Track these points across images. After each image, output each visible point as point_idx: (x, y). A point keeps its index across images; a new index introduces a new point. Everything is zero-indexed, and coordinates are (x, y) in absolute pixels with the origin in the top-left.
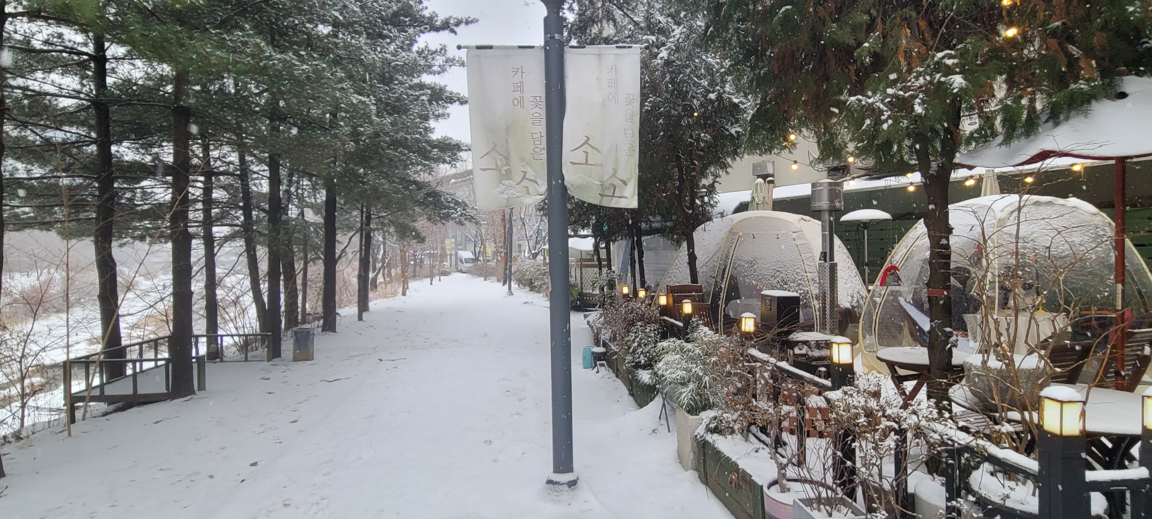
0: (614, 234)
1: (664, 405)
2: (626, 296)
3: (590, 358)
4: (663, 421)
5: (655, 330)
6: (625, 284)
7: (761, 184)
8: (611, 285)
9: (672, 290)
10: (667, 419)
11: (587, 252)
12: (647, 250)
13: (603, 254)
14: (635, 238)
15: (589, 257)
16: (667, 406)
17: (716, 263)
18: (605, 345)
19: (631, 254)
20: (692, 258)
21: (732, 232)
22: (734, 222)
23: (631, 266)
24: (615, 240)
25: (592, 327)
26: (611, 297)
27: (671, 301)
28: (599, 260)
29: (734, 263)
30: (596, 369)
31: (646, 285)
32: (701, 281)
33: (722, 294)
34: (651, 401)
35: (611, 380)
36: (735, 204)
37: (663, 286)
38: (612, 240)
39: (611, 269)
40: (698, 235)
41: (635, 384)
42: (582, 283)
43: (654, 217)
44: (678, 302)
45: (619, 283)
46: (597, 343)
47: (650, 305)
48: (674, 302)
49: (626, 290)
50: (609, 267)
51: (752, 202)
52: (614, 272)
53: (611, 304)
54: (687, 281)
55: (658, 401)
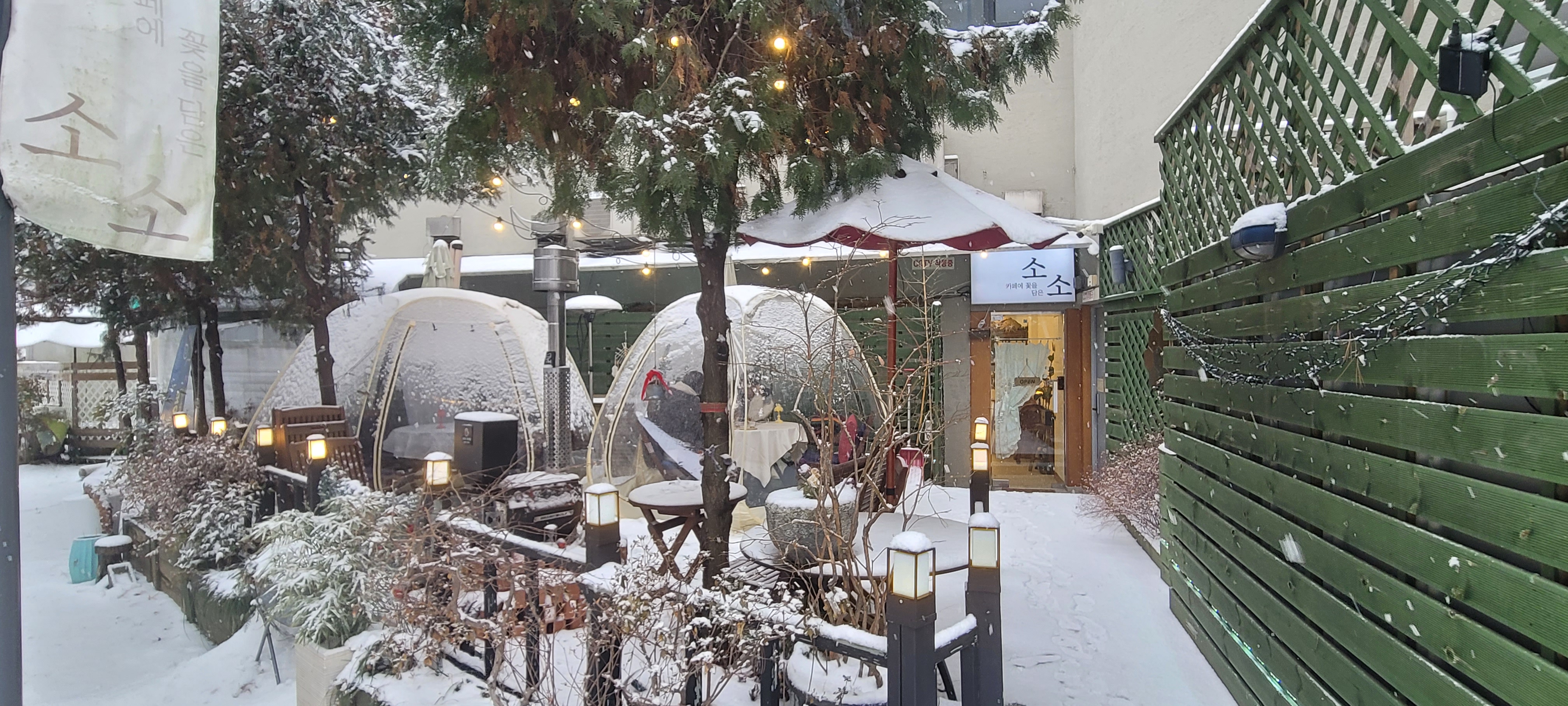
0: (155, 314)
1: (268, 634)
2: (184, 431)
3: (90, 561)
4: (266, 664)
5: (247, 493)
6: (181, 409)
7: (442, 248)
8: (149, 411)
9: (280, 418)
10: (274, 658)
11: (91, 352)
12: (230, 347)
13: (129, 354)
14: (205, 327)
15: (92, 360)
16: (275, 636)
17: (368, 370)
18: (129, 529)
19: (194, 355)
20: (325, 364)
21: (397, 319)
22: (401, 305)
23: (195, 374)
24: (158, 328)
25: (96, 498)
26: (146, 437)
27: (282, 437)
28: (120, 366)
29: (402, 369)
30: (105, 580)
31: (227, 409)
32: (342, 399)
33: (379, 420)
34: (238, 628)
35: (145, 597)
36: (400, 277)
37: (265, 410)
38: (150, 329)
39: (148, 382)
40: (336, 320)
41: (200, 602)
42: (75, 411)
43: (247, 288)
44: (298, 437)
45: (166, 408)
46: (110, 529)
47: (236, 447)
48: (289, 439)
49: (181, 421)
50: (144, 377)
51: (428, 275)
52: (154, 388)
53: (144, 450)
54: (313, 399)
55: (254, 627)
